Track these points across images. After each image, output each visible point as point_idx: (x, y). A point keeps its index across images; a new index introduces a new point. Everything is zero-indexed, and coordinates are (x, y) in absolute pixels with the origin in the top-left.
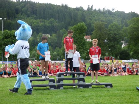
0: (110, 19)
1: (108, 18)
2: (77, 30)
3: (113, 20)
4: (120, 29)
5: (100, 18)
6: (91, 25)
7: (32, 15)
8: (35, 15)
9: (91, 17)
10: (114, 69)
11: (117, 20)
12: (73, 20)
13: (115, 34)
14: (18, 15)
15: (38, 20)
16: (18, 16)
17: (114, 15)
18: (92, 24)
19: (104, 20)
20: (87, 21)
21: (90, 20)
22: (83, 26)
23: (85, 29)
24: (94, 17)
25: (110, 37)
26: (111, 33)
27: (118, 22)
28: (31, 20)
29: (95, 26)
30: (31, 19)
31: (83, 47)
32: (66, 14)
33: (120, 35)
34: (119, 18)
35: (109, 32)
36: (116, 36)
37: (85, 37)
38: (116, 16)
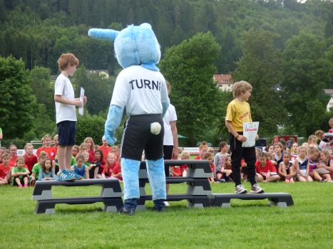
0: (293, 23)
1: (284, 20)
2: (192, 56)
3: (300, 28)
4: (321, 52)
5: (262, 20)
6: (235, 42)
7: (56, 13)
8: (64, 12)
9: (232, 19)
10: (299, 163)
11: (314, 28)
12: (178, 26)
13: (306, 68)
14: (13, 12)
15: (72, 28)
16: (13, 15)
17: (303, 13)
18: (237, 40)
19: (272, 27)
20: (221, 31)
21: (229, 28)
22: (208, 43)
23: (213, 53)
24: (242, 17)
25: (290, 76)
26: (293, 65)
27: (314, 33)
28: (52, 28)
29: (243, 42)
30: (53, 24)
31: (208, 106)
32: (157, 8)
33: (321, 69)
34: (319, 21)
35: (288, 60)
36: (308, 75)
37: (214, 78)
38: (308, 13)
